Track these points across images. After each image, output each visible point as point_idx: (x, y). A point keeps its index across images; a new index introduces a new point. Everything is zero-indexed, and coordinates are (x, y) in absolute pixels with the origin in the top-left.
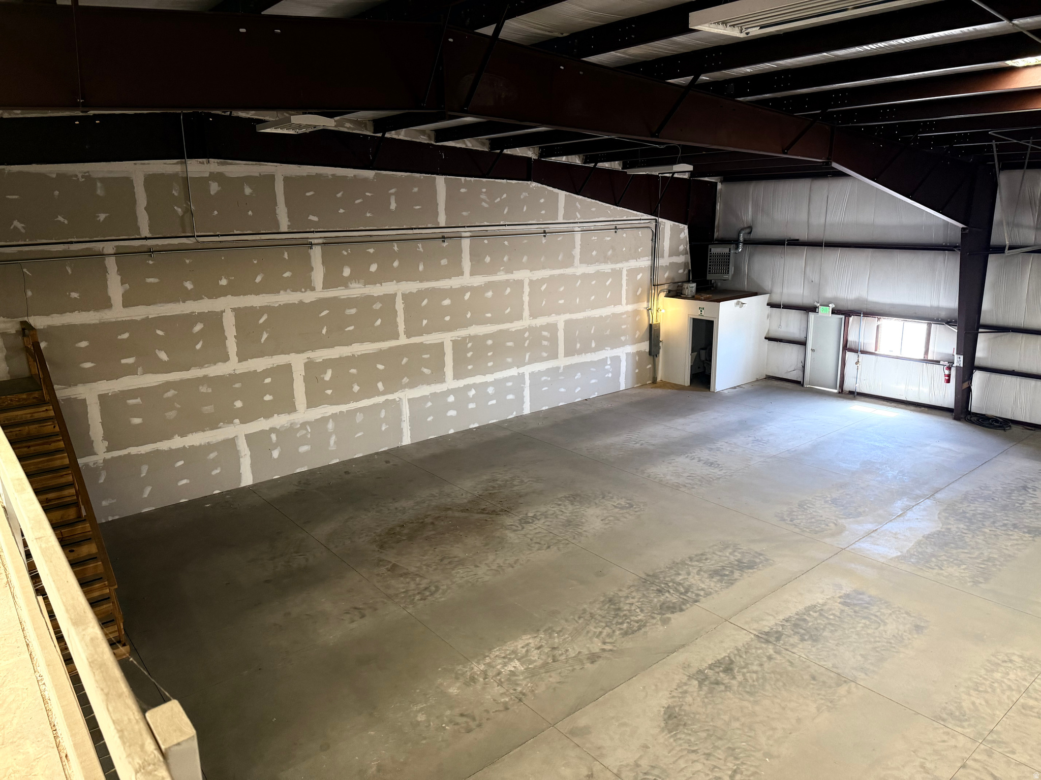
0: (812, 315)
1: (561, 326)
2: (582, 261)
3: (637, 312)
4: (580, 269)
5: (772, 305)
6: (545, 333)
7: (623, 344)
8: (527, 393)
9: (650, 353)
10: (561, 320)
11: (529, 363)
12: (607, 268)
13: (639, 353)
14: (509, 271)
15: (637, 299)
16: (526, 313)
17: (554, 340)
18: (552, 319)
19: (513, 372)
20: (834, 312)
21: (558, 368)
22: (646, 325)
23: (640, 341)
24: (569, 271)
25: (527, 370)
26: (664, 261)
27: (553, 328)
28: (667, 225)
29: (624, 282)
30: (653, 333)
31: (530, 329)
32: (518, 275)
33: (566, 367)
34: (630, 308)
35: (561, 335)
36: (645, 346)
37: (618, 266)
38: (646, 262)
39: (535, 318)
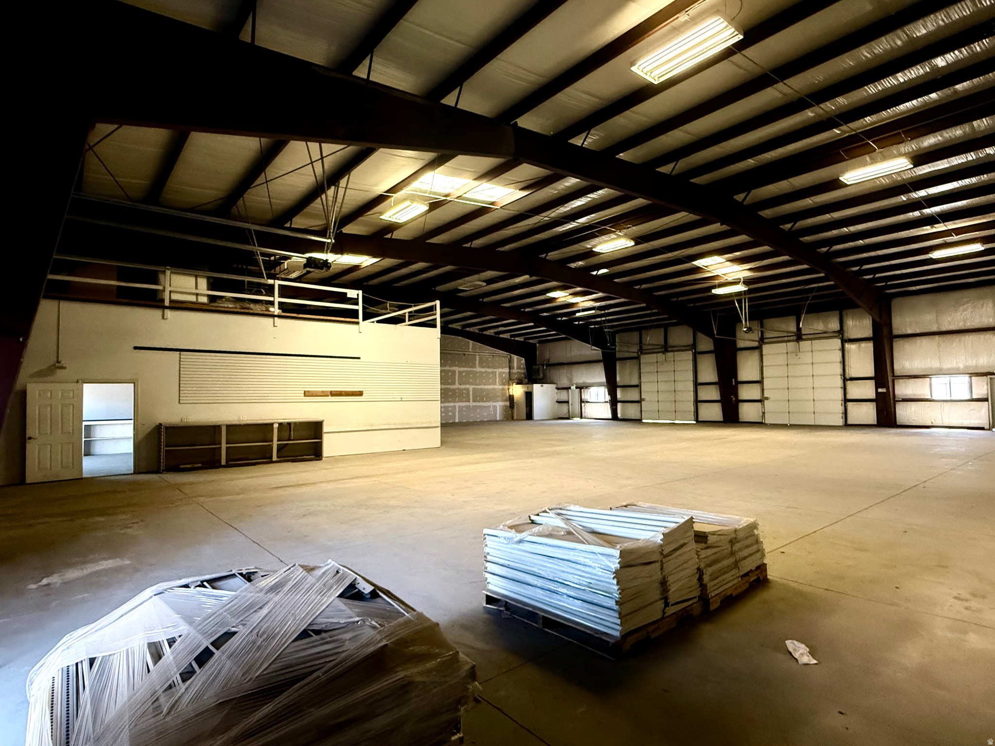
0: (570, 390)
1: (471, 390)
2: (479, 367)
3: (503, 389)
4: (478, 369)
5: (558, 389)
6: (464, 391)
7: (498, 401)
8: (457, 413)
9: (510, 406)
10: (471, 387)
11: (458, 402)
12: (490, 370)
13: (505, 406)
14: (451, 367)
15: (504, 384)
16: (457, 383)
17: (468, 394)
18: (467, 386)
19: (452, 404)
20: (576, 388)
21: (470, 406)
22: (508, 395)
23: (505, 401)
24: (474, 369)
25: (457, 404)
26: (515, 371)
27: (468, 390)
28: (515, 358)
29: (497, 377)
30: (511, 398)
31: (458, 389)
32: (454, 368)
33: (473, 406)
34: (501, 387)
35: (471, 393)
36: (508, 404)
37: (495, 370)
38: (507, 370)
39: (460, 385)
